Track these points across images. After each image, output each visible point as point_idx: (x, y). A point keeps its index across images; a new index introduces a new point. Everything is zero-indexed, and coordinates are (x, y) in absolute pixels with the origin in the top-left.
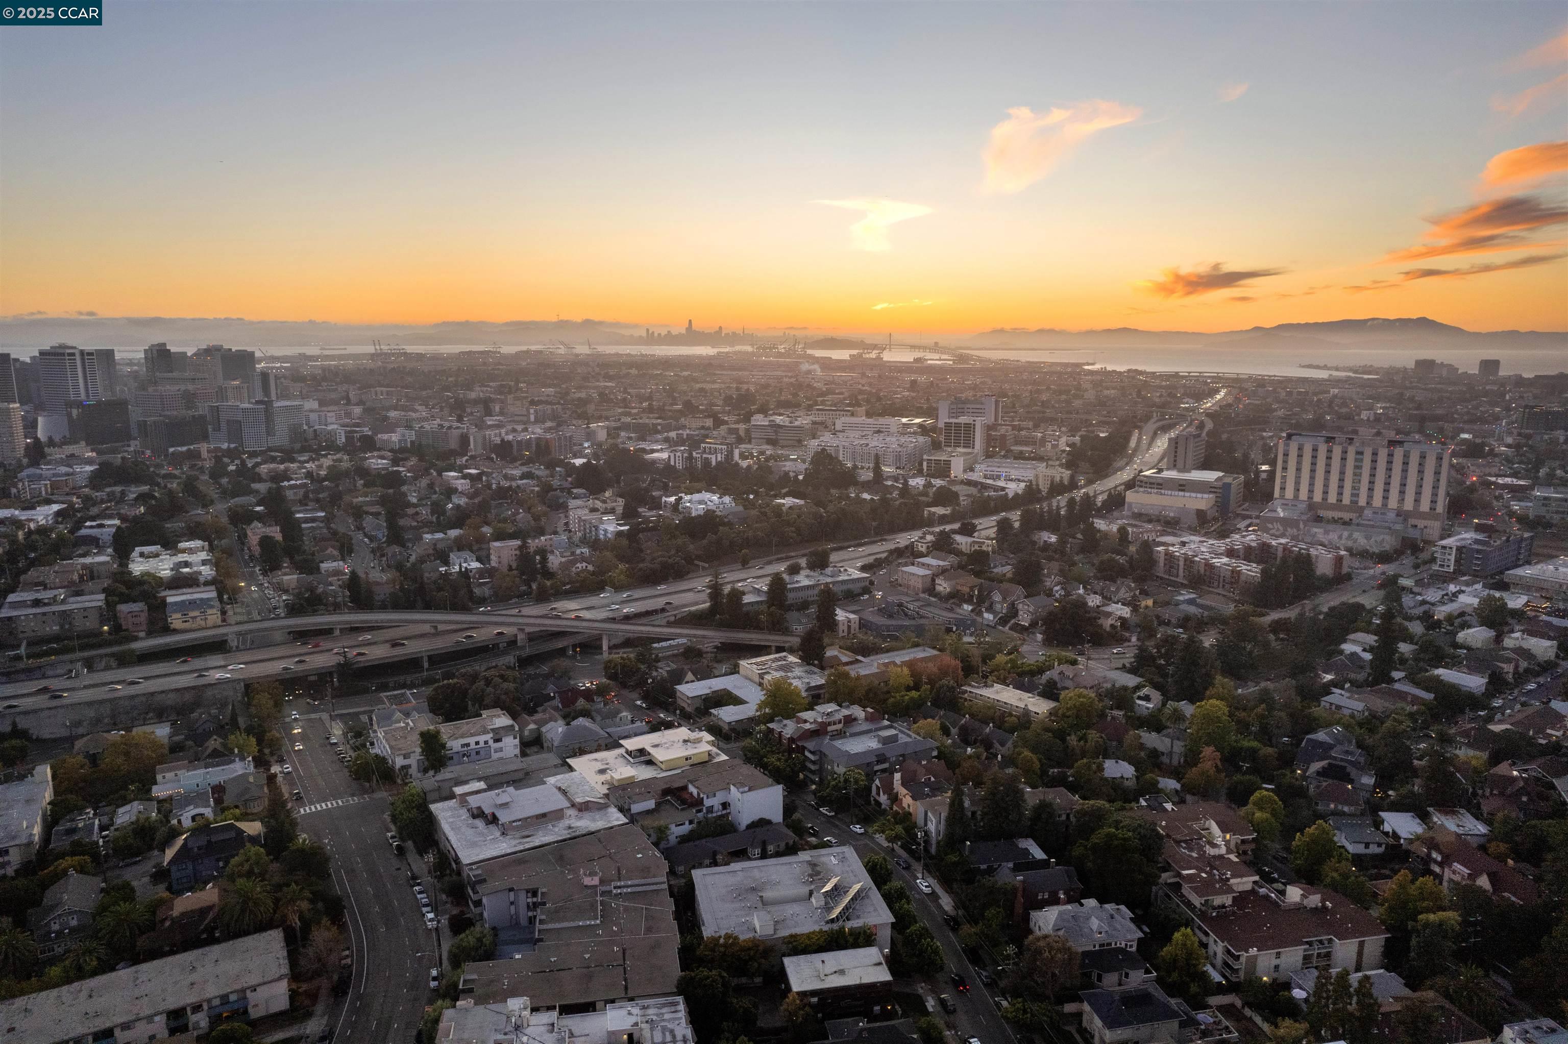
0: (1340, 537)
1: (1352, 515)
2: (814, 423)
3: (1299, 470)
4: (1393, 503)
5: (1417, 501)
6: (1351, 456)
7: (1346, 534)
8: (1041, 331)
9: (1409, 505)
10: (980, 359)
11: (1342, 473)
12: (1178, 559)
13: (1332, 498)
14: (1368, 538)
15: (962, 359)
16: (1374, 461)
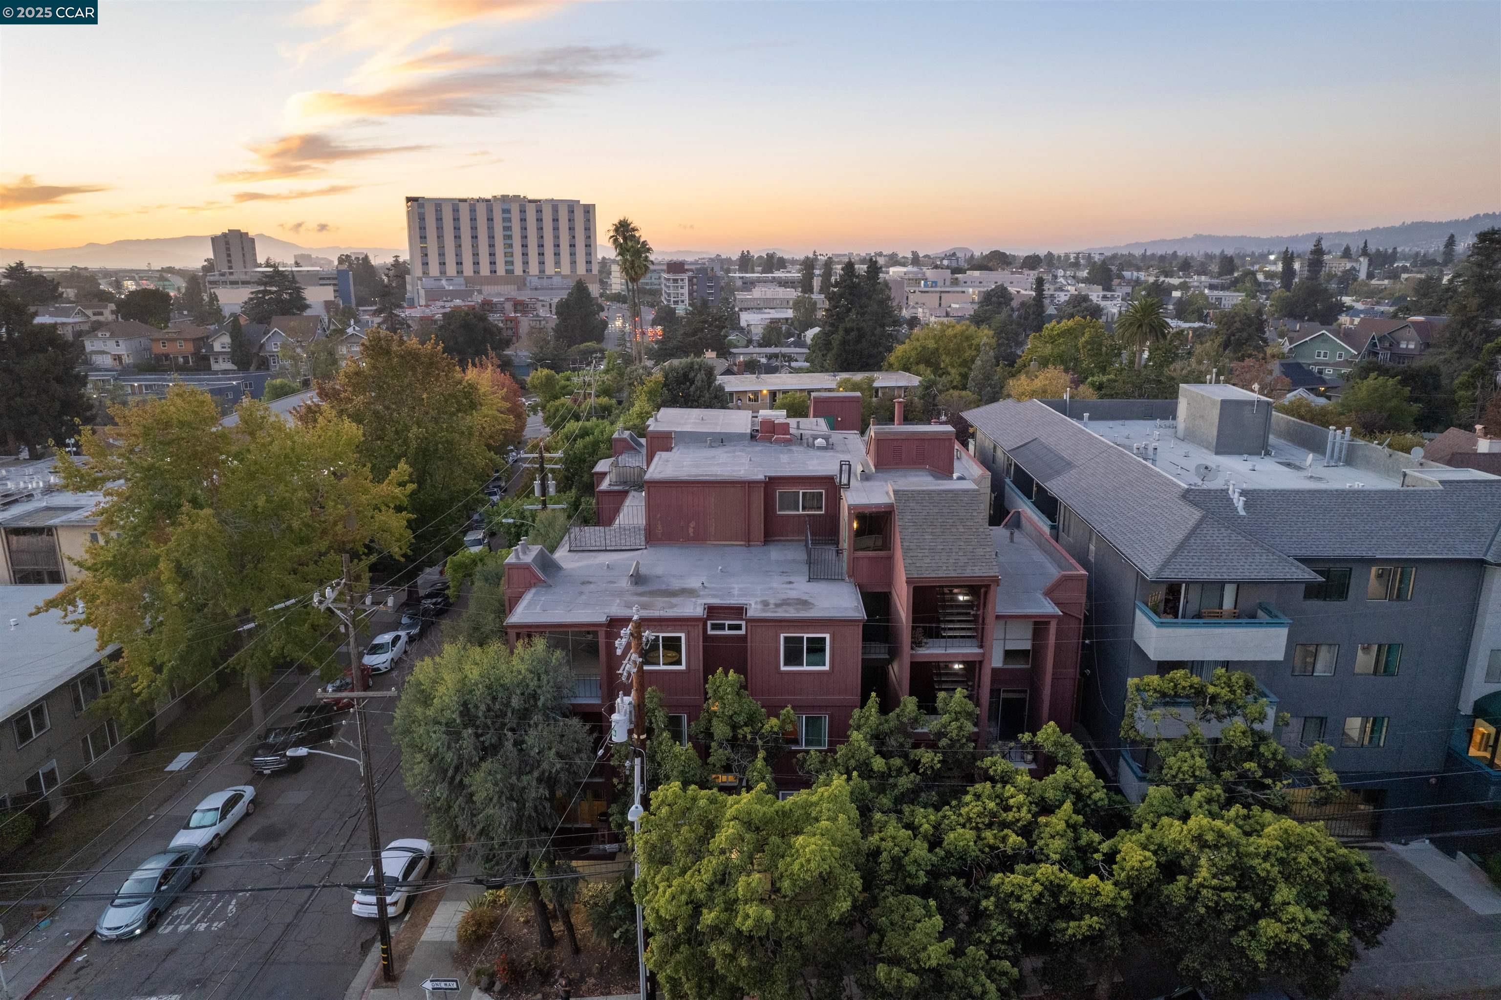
3: (440, 237)
4: (550, 268)
5: (573, 262)
6: (498, 215)
11: (491, 237)
13: (485, 270)
16: (523, 220)
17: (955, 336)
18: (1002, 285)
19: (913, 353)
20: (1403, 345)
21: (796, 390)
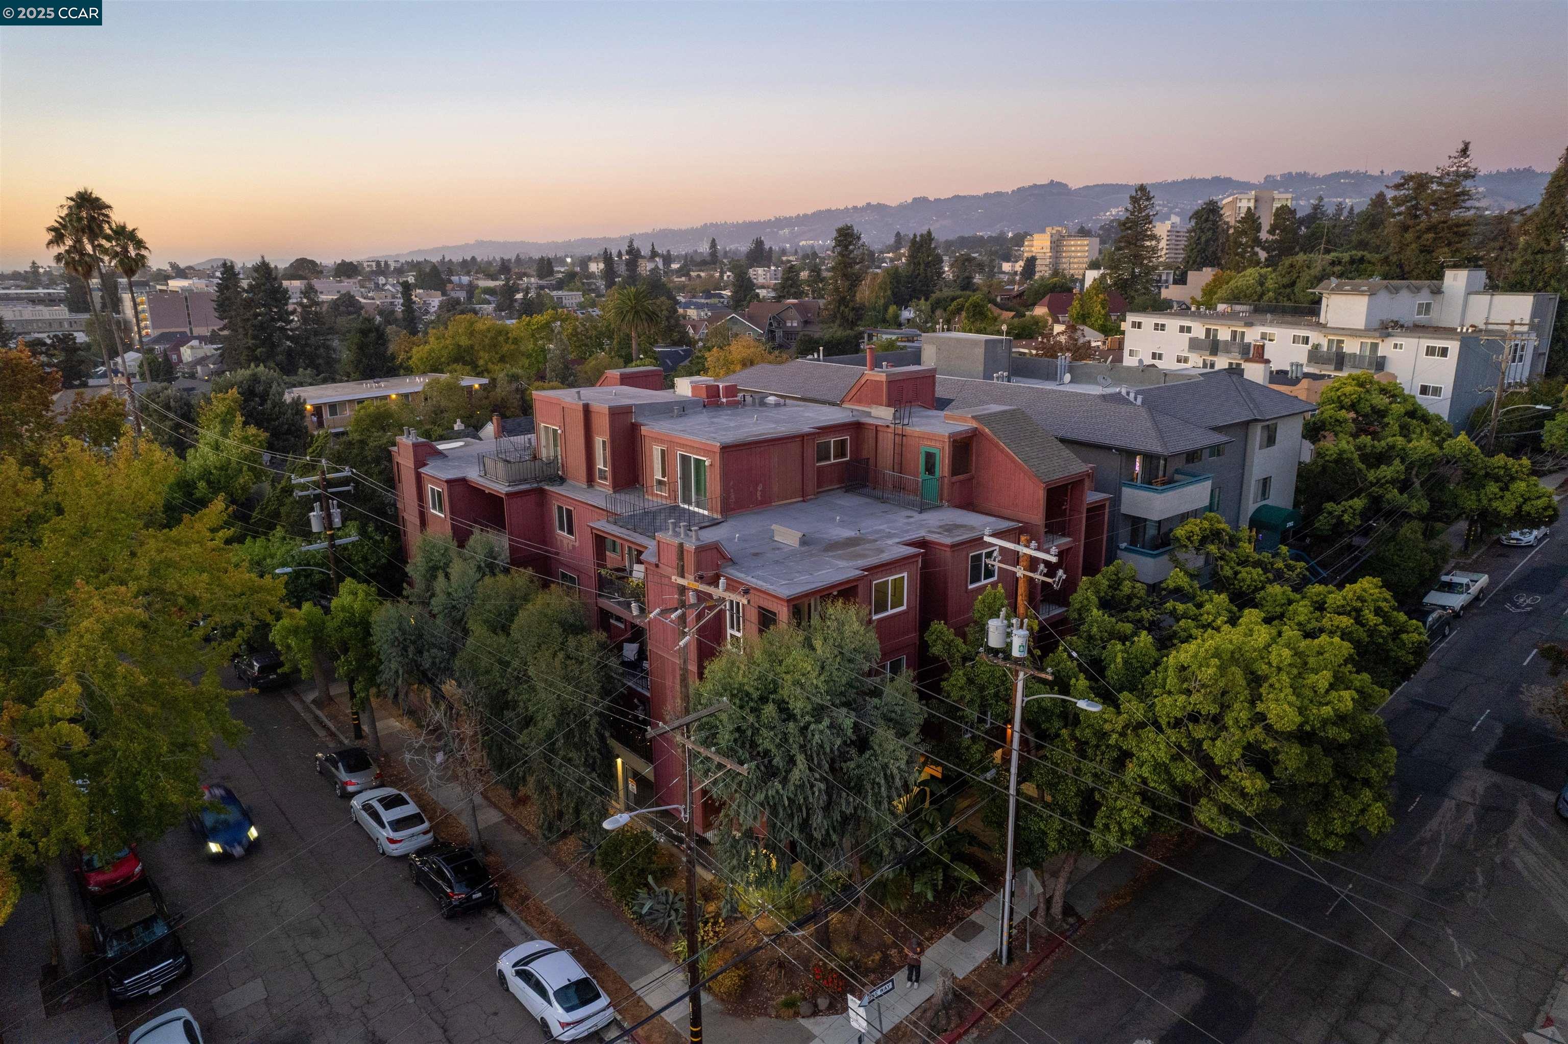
17: (488, 330)
18: (348, 293)
19: (445, 353)
20: (789, 324)
21: (372, 399)
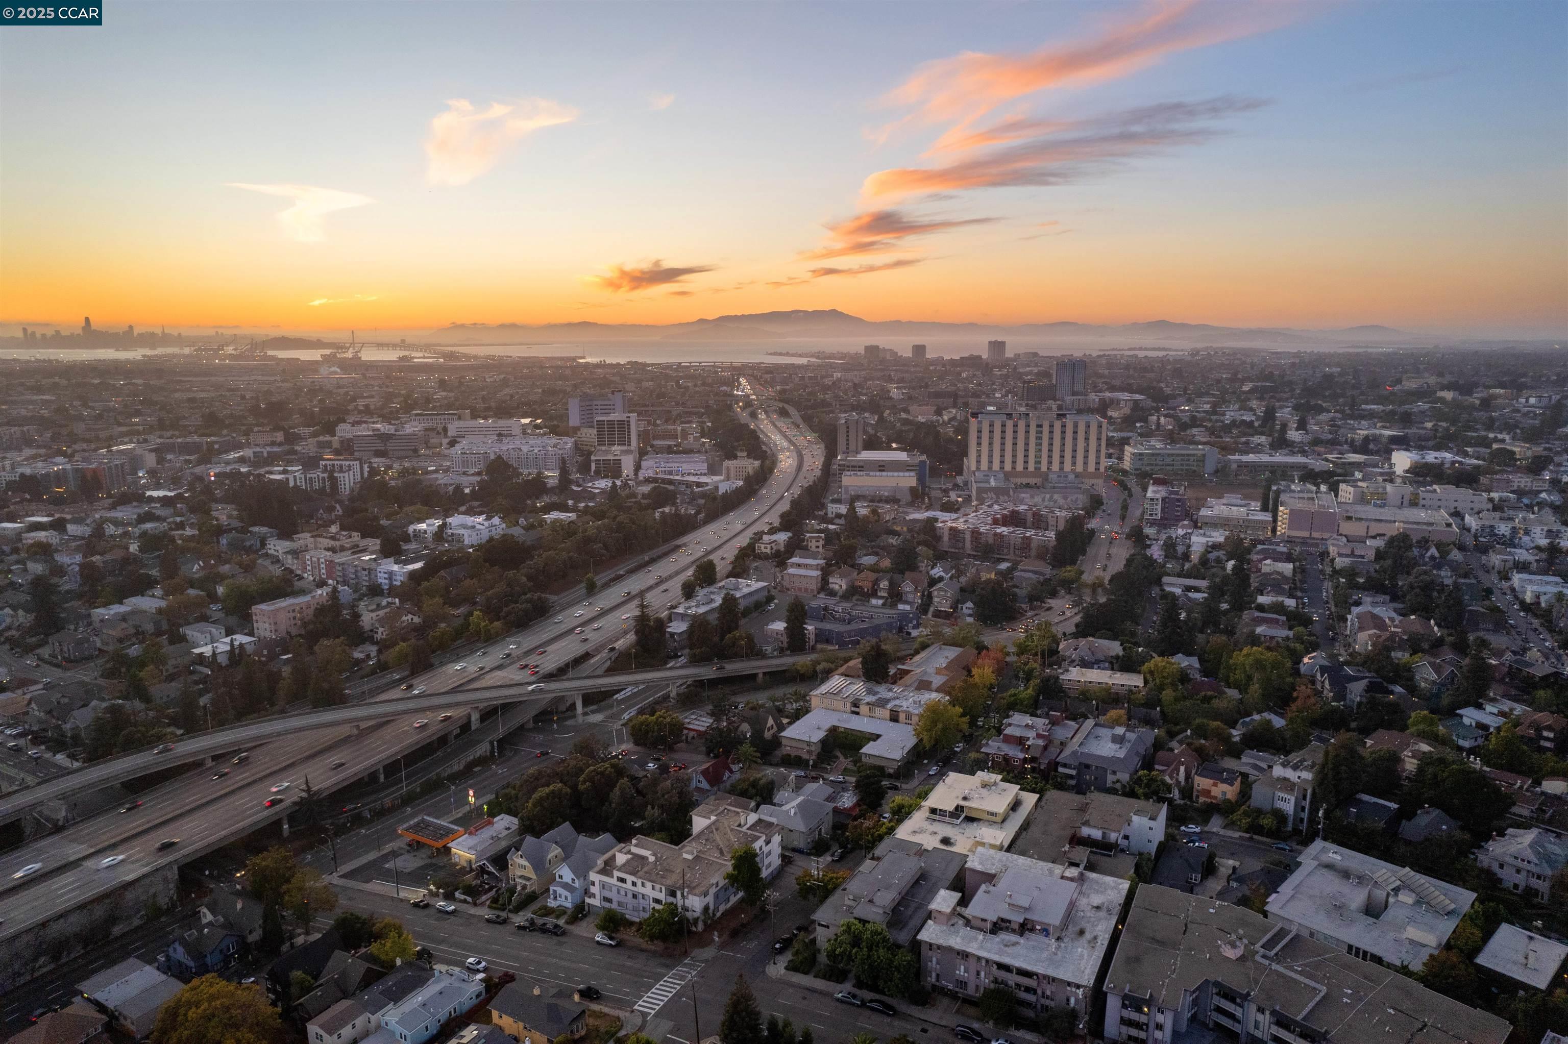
0: (1043, 500)
1: (1038, 481)
2: (426, 430)
3: (991, 444)
4: (1068, 467)
5: (1086, 463)
6: (1033, 429)
7: (1048, 496)
8: (503, 326)
9: (1079, 468)
10: (467, 357)
11: (1027, 444)
12: (962, 532)
13: (1020, 467)
14: (1065, 498)
15: (451, 356)
16: (1051, 432)
